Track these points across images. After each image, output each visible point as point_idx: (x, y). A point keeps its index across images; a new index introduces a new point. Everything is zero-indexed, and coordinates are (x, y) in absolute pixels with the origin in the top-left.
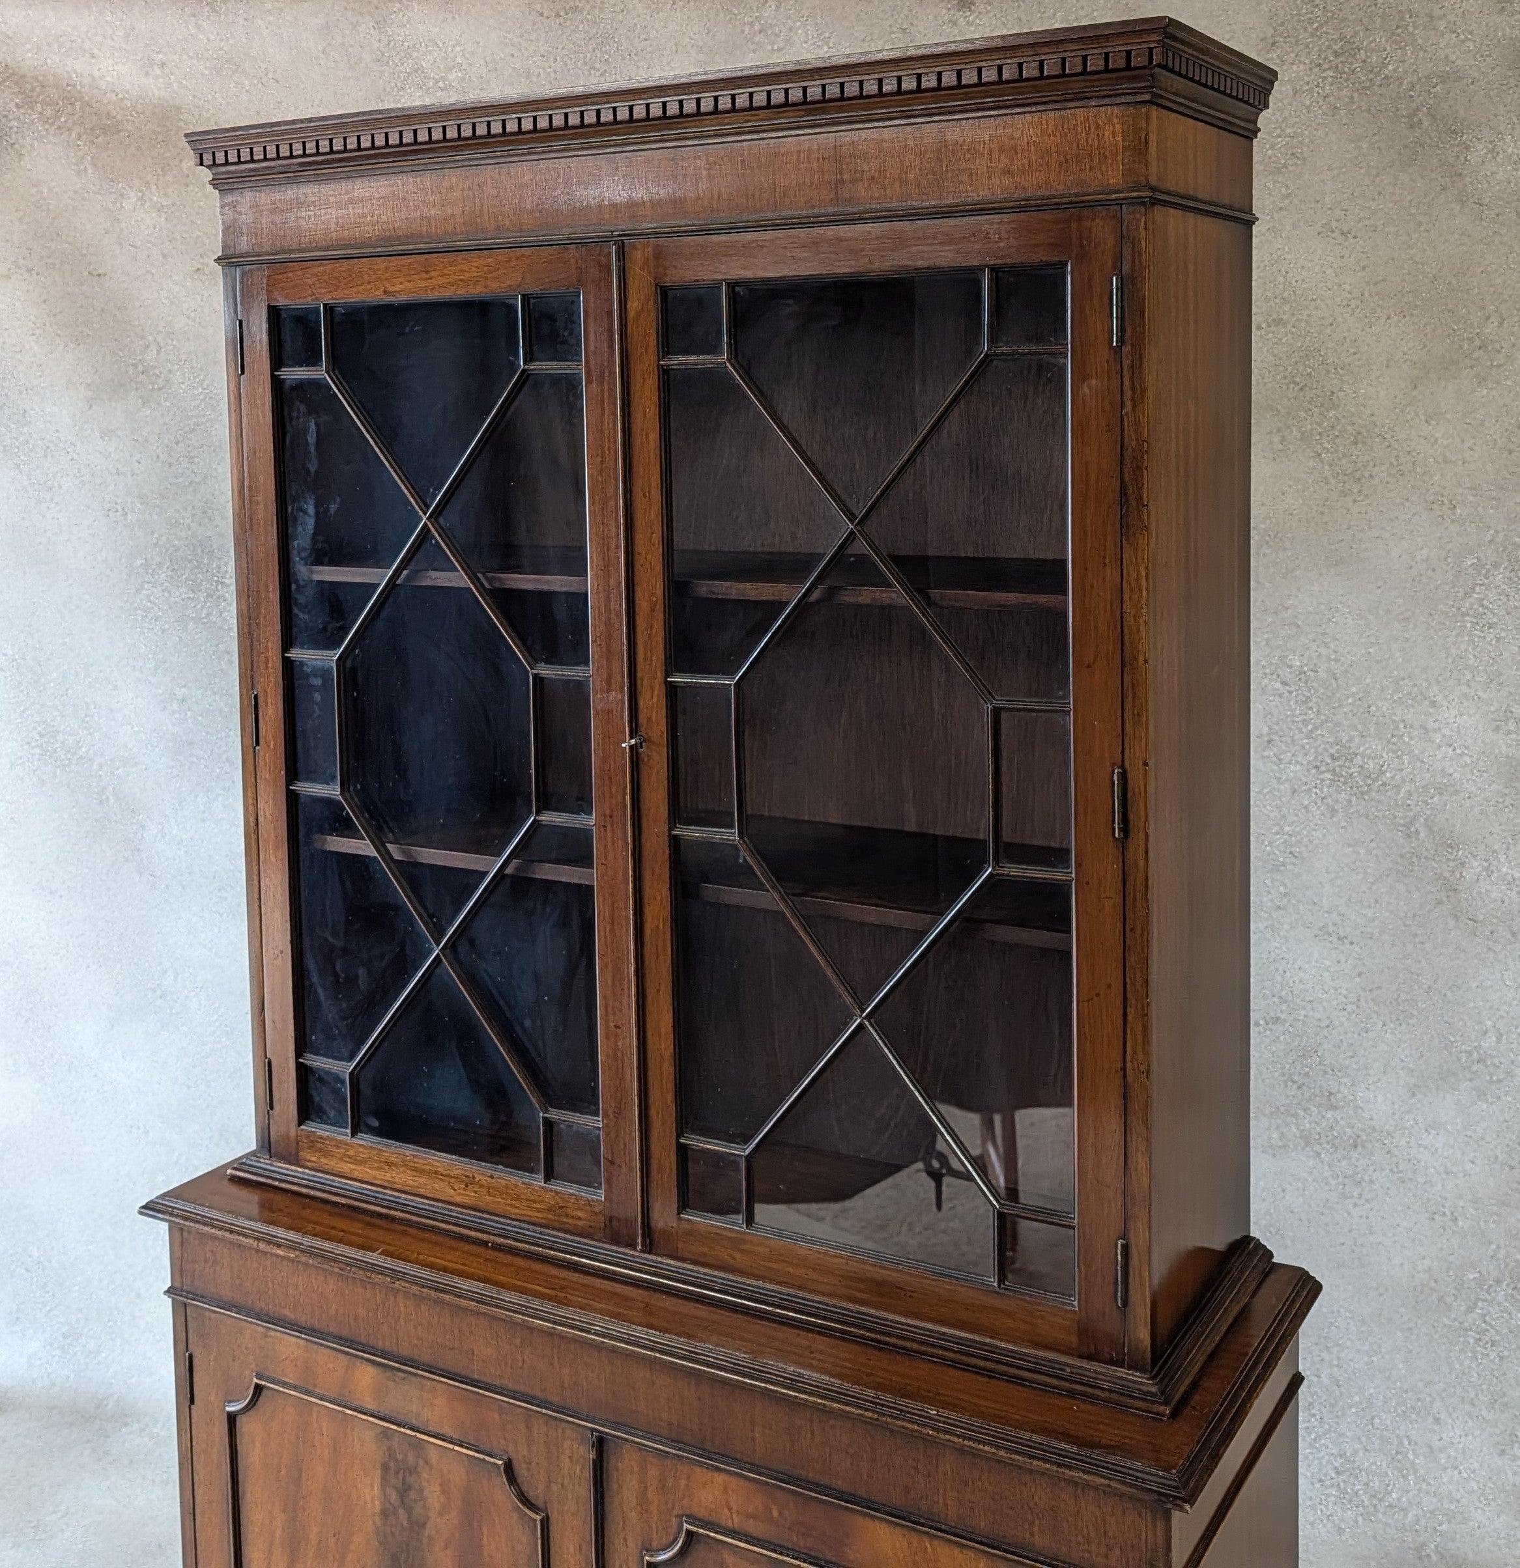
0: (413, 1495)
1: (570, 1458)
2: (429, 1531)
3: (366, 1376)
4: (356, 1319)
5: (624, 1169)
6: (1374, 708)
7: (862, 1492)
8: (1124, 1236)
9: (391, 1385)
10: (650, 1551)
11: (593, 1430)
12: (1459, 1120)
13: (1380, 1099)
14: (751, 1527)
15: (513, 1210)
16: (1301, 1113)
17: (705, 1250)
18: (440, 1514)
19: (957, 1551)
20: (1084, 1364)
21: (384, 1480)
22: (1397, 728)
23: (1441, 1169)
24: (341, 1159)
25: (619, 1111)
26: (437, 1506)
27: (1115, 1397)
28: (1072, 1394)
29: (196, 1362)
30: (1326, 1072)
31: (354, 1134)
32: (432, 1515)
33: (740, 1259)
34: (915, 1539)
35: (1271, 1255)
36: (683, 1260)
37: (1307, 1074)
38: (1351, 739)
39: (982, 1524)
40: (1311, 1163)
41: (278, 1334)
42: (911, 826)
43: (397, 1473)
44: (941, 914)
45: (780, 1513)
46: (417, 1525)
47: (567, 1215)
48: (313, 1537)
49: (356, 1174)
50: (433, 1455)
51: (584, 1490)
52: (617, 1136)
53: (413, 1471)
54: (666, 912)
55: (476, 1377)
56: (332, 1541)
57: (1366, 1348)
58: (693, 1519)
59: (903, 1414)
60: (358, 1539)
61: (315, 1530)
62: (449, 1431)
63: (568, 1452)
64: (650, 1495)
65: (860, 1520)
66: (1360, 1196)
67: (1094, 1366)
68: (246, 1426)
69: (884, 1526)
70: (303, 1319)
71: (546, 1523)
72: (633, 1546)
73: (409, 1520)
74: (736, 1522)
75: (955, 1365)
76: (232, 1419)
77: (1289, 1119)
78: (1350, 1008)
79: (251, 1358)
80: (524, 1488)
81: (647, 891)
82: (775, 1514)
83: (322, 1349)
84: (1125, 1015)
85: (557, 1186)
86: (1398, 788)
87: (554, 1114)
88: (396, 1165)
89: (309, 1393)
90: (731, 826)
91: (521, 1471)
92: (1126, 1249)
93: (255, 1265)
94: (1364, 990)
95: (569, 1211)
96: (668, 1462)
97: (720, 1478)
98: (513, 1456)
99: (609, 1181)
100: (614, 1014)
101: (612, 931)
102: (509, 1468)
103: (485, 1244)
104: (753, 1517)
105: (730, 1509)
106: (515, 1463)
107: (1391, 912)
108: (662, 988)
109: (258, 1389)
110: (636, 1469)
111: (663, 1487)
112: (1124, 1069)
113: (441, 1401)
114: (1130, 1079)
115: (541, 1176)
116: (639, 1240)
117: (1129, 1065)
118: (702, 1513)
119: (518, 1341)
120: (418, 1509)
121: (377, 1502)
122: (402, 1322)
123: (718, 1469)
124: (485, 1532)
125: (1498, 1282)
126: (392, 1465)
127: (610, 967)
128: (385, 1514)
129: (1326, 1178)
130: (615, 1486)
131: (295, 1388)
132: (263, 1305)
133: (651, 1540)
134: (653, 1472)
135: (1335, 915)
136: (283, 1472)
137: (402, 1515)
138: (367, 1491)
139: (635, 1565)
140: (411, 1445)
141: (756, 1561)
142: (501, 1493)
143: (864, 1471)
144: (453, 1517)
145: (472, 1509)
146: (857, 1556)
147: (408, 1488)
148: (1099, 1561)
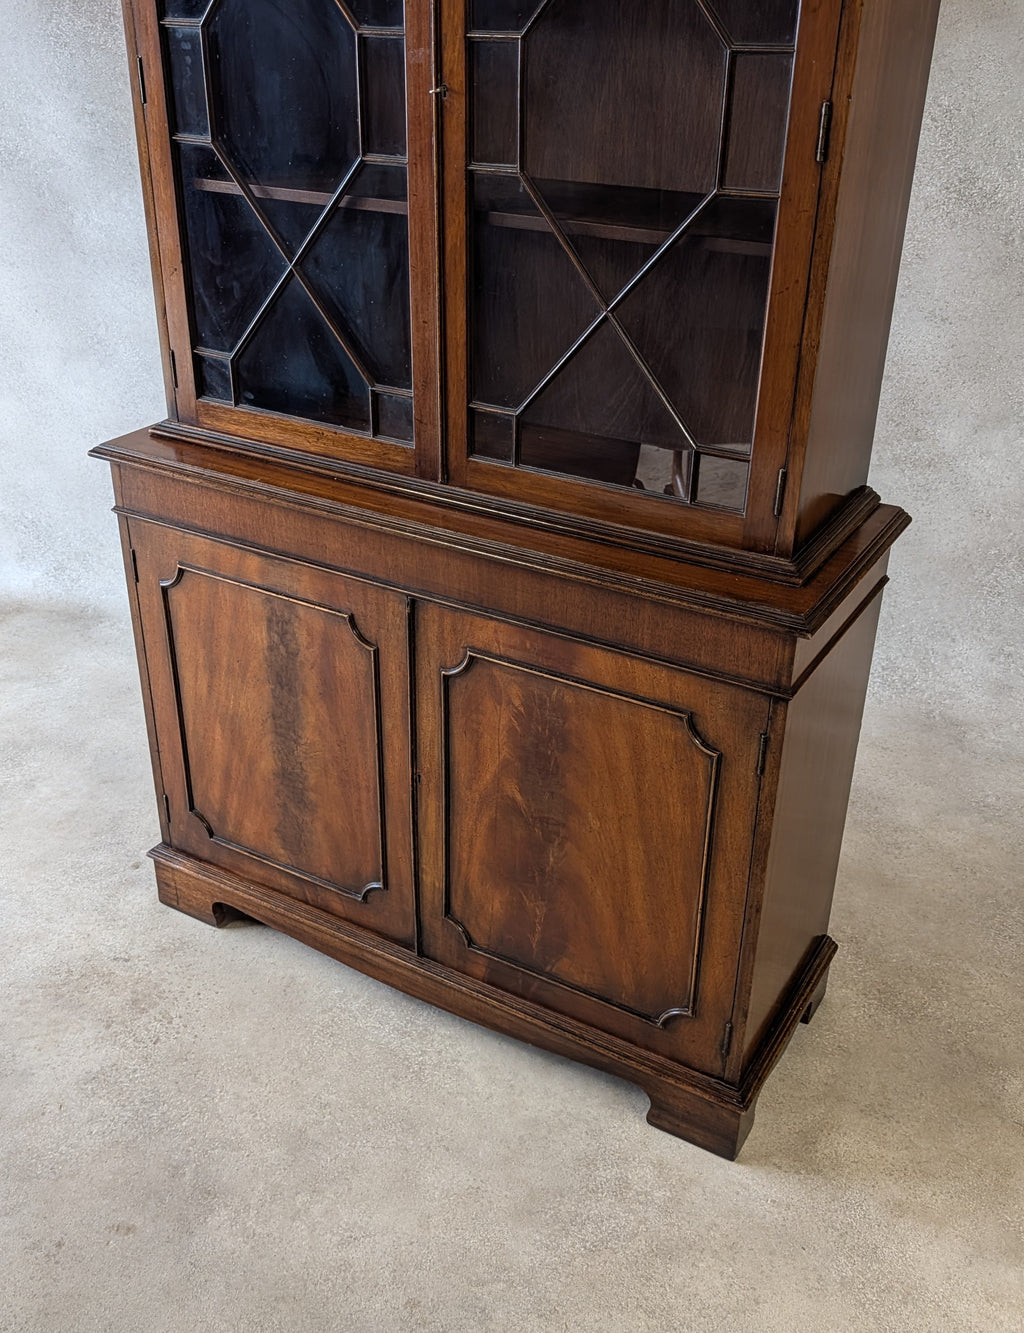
0: (289, 637)
1: (393, 613)
2: (300, 658)
3: (253, 564)
4: (245, 525)
5: (429, 427)
6: (998, 141)
7: (587, 631)
8: (785, 466)
9: (272, 568)
10: (445, 668)
11: (408, 595)
12: (1004, 450)
13: (952, 435)
14: (511, 653)
15: (351, 457)
16: (896, 443)
17: (486, 482)
18: (307, 648)
19: (647, 666)
20: (745, 553)
21: (269, 629)
22: (1013, 158)
23: (986, 483)
24: (228, 422)
25: (426, 383)
26: (305, 644)
27: (765, 573)
28: (735, 572)
29: (137, 555)
30: (917, 415)
31: (236, 404)
32: (302, 648)
33: (510, 488)
34: (620, 659)
35: (879, 498)
36: (470, 489)
37: (904, 416)
38: (977, 166)
39: (666, 650)
40: (897, 476)
41: (192, 536)
42: (650, 185)
43: (278, 623)
44: (673, 230)
45: (532, 645)
46: (293, 655)
47: (389, 459)
48: (224, 663)
49: (239, 433)
50: (301, 612)
51: (403, 633)
52: (424, 403)
53: (287, 622)
54: (462, 233)
55: (328, 562)
56: (236, 665)
57: (915, 595)
58: (473, 649)
59: (619, 581)
60: (254, 663)
61: (225, 659)
62: (311, 598)
63: (391, 610)
64: (446, 636)
65: (585, 649)
66: (927, 499)
67: (753, 555)
68: (175, 595)
69: (600, 651)
70: (208, 526)
71: (377, 653)
72: (434, 665)
73: (287, 652)
74: (502, 650)
75: (655, 554)
76: (165, 590)
77: (886, 447)
78: (941, 370)
79: (175, 552)
80: (362, 632)
81: (448, 215)
82: (528, 645)
83: (222, 545)
84: (806, 304)
85: (381, 439)
86: (1005, 206)
87: (379, 388)
88: (267, 426)
89: (215, 574)
90: (514, 162)
91: (360, 621)
92: (785, 475)
93: (173, 490)
94: (954, 357)
95: (391, 457)
96: (457, 615)
97: (493, 624)
98: (354, 613)
99: (418, 435)
100: (422, 313)
101: (422, 248)
102: (352, 619)
103: (332, 478)
104: (514, 648)
105: (498, 642)
106: (356, 617)
107: (984, 301)
108: (459, 291)
109: (181, 572)
110: (437, 619)
111: (454, 630)
112: (800, 345)
113: (305, 578)
114: (803, 353)
115: (371, 432)
116: (440, 476)
117: (804, 342)
118: (480, 645)
119: (356, 539)
120: (293, 645)
121: (265, 642)
122: (277, 527)
123: (491, 618)
124: (337, 658)
125: (1010, 556)
126: (274, 618)
127: (420, 276)
128: (271, 648)
129: (906, 487)
130: (422, 630)
131: (205, 571)
132: (180, 517)
133: (446, 662)
134: (448, 621)
135: (942, 302)
136: (202, 623)
137: (282, 649)
138: (260, 636)
139: (435, 677)
140: (286, 606)
141: (514, 674)
142: (347, 635)
143: (589, 618)
144: (316, 650)
145: (328, 645)
146: (581, 670)
147: (285, 633)
148: (743, 671)
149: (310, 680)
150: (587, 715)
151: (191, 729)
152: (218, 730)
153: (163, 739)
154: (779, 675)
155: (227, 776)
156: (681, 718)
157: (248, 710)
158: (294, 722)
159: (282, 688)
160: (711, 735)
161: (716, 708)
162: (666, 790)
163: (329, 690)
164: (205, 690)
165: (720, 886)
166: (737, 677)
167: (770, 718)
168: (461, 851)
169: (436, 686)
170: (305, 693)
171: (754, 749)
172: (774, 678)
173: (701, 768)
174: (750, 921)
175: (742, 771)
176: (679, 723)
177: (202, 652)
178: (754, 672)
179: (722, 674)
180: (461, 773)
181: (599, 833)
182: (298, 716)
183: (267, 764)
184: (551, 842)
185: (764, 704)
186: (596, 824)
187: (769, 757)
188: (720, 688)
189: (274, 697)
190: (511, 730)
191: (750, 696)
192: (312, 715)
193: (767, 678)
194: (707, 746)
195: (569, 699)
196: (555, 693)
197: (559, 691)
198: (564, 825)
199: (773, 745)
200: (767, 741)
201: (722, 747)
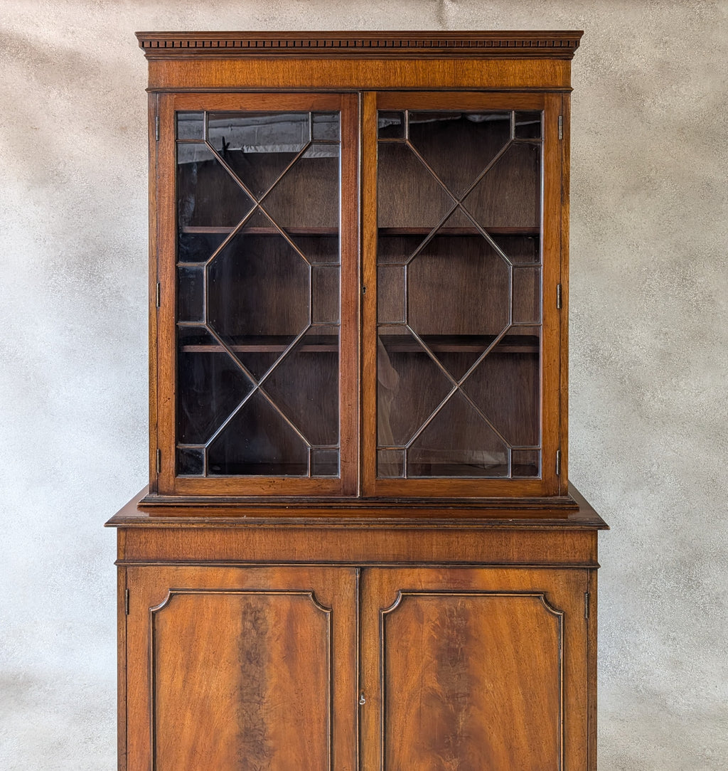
0: (259, 622)
1: (344, 582)
2: (268, 635)
3: (235, 573)
4: (231, 549)
5: (351, 464)
7: (479, 560)
8: (559, 449)
9: (250, 575)
10: (382, 609)
11: (358, 567)
14: (430, 586)
15: (294, 492)
18: (275, 625)
19: (516, 571)
20: (545, 498)
21: (244, 619)
24: (201, 488)
25: (349, 439)
26: (273, 623)
29: (131, 593)
31: (207, 476)
32: (270, 627)
34: (500, 572)
39: (527, 558)
41: (184, 567)
43: (251, 614)
45: (443, 578)
46: (261, 634)
48: (201, 658)
49: (208, 493)
50: (273, 599)
51: (352, 593)
53: (260, 611)
55: (297, 559)
56: (212, 656)
58: (404, 590)
60: (227, 650)
61: (202, 654)
62: (282, 588)
63: (343, 580)
64: (384, 586)
65: (477, 571)
68: (162, 617)
70: (200, 557)
71: (332, 613)
72: (375, 610)
73: (257, 633)
74: (423, 586)
76: (154, 614)
79: (167, 583)
80: (321, 601)
81: (366, 349)
82: (441, 578)
83: (209, 568)
85: (317, 477)
87: (315, 447)
88: (231, 484)
89: (201, 589)
91: (320, 594)
92: (560, 453)
93: (172, 538)
95: (323, 486)
96: (393, 570)
97: (417, 570)
98: (316, 589)
99: (343, 470)
100: (347, 401)
101: (348, 367)
102: (314, 594)
104: (432, 582)
105: (421, 582)
106: (316, 592)
108: (372, 387)
109: (171, 594)
110: (378, 576)
111: (390, 582)
113: (277, 575)
115: (308, 475)
118: (408, 587)
119: (319, 539)
120: (262, 627)
121: (239, 630)
122: (257, 545)
123: (415, 567)
124: (299, 627)
126: (249, 611)
128: (244, 634)
130: (367, 587)
131: (193, 588)
132: (176, 556)
133: (384, 604)
134: (386, 576)
136: (184, 632)
137: (254, 633)
138: (233, 627)
139: (376, 618)
140: (259, 599)
141: (432, 599)
142: (308, 606)
143: (480, 551)
144: (282, 625)
145: (292, 620)
146: (476, 584)
147: (256, 619)
148: (572, 559)
149: (275, 649)
150: (481, 613)
151: (162, 722)
152: (189, 714)
153: (133, 740)
154: (591, 555)
155: (193, 752)
156: (539, 597)
157: (218, 690)
158: (259, 685)
159: (251, 662)
160: (557, 602)
161: (557, 584)
162: (533, 646)
163: (290, 653)
164: (180, 685)
165: (572, 700)
166: (569, 563)
167: (589, 582)
168: (395, 743)
169: (377, 624)
170: (270, 660)
171: (582, 605)
172: (589, 558)
173: (553, 625)
174: (591, 717)
175: (578, 619)
176: (538, 600)
177: (181, 655)
178: (578, 557)
179: (560, 563)
180: (395, 681)
181: (493, 693)
182: (263, 681)
183: (230, 729)
184: (460, 710)
185: (585, 574)
186: (489, 686)
187: (591, 606)
188: (560, 572)
189: (243, 672)
190: (431, 639)
191: (576, 572)
192: (274, 675)
193: (585, 559)
194: (556, 610)
195: (469, 606)
196: (459, 604)
197: (462, 602)
198: (468, 695)
199: (592, 597)
200: (589, 595)
201: (564, 609)
